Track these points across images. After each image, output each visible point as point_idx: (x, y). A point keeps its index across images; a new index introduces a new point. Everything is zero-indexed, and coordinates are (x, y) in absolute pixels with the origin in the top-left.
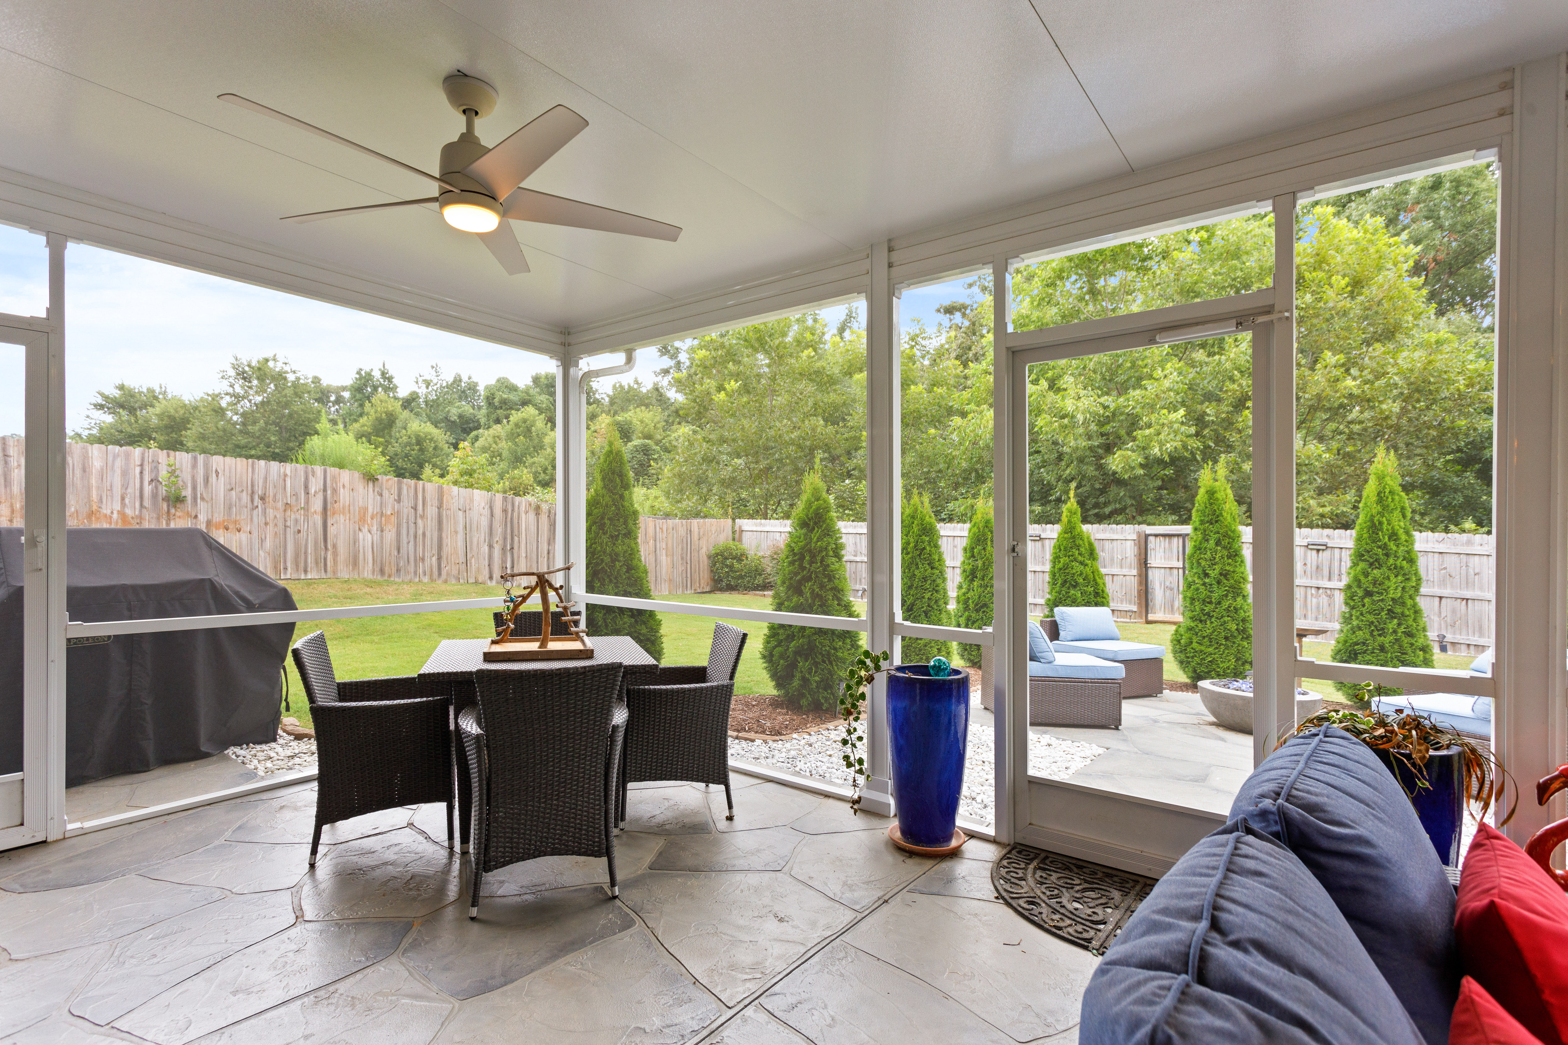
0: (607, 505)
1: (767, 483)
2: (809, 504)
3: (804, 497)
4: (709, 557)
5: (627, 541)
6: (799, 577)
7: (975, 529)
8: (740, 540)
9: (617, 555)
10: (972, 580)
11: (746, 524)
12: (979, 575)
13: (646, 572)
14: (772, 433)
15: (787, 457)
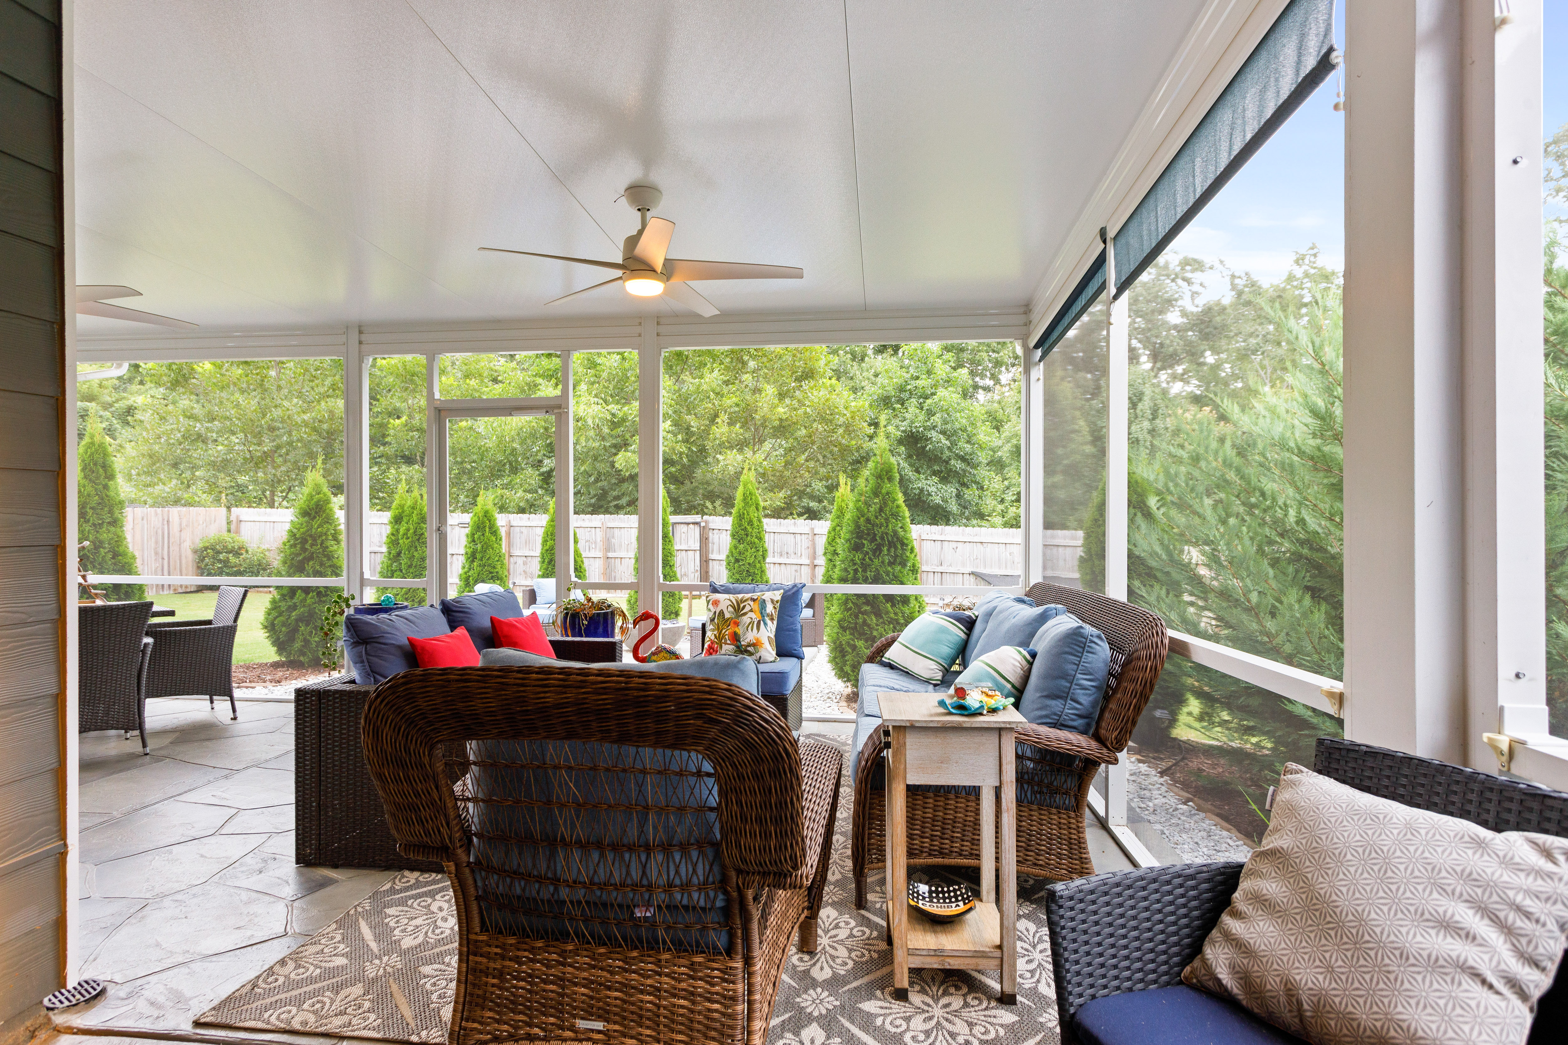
0: (89, 495)
1: (274, 468)
2: (311, 497)
3: (306, 490)
4: (195, 552)
5: (112, 529)
6: (301, 558)
7: (476, 519)
8: (238, 532)
9: (101, 542)
10: (473, 561)
11: (242, 512)
12: (478, 556)
13: (134, 557)
14: (277, 413)
15: (298, 440)
